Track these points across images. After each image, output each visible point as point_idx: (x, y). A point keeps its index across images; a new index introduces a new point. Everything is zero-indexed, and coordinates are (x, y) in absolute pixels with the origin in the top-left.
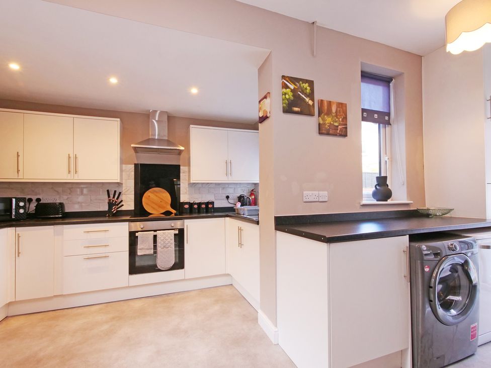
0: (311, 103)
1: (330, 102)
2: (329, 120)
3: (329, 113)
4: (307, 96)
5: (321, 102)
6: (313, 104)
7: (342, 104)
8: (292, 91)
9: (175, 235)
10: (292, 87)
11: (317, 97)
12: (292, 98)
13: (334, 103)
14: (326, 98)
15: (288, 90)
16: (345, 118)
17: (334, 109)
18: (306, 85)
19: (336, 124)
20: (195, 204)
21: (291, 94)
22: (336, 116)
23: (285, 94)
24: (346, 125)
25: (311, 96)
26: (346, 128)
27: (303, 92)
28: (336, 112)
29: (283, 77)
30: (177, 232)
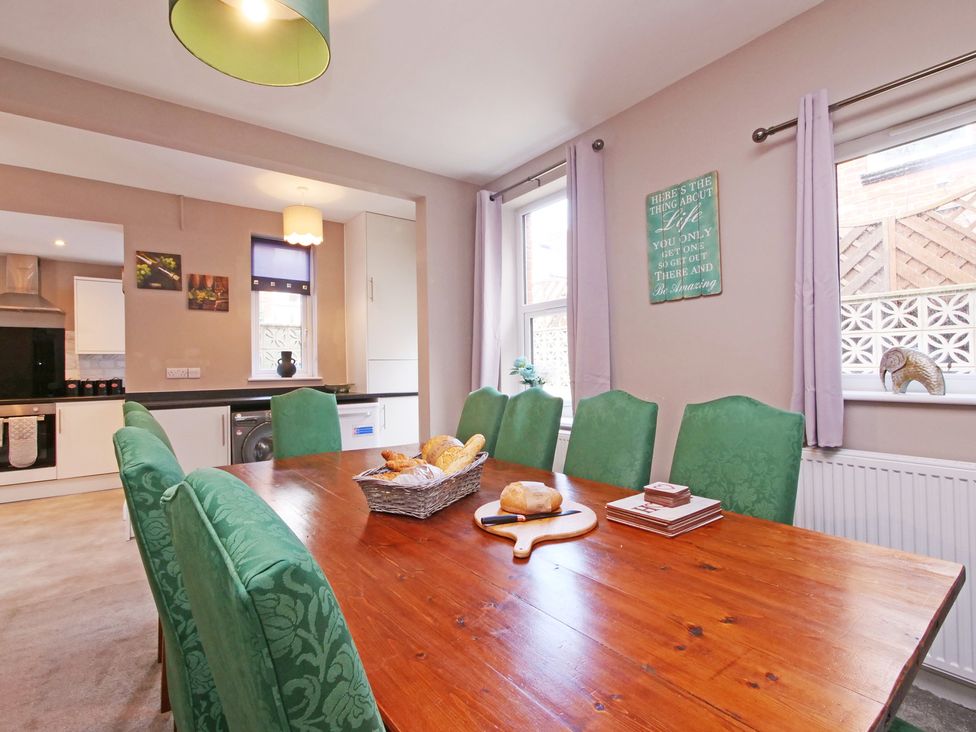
0: (176, 277)
1: (204, 276)
2: (201, 295)
3: (202, 287)
4: (170, 270)
5: (192, 277)
6: (180, 280)
7: (221, 278)
8: (149, 266)
9: (39, 422)
10: (150, 262)
11: (186, 270)
12: (149, 273)
13: (209, 277)
14: (198, 272)
15: (144, 266)
16: (226, 292)
17: (209, 284)
18: (170, 260)
19: (212, 299)
20: (88, 382)
21: (148, 270)
22: (213, 290)
23: (140, 270)
24: (228, 299)
25: (178, 270)
26: (227, 303)
27: (165, 267)
28: (213, 286)
29: (138, 253)
30: (42, 419)
